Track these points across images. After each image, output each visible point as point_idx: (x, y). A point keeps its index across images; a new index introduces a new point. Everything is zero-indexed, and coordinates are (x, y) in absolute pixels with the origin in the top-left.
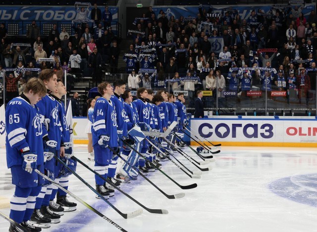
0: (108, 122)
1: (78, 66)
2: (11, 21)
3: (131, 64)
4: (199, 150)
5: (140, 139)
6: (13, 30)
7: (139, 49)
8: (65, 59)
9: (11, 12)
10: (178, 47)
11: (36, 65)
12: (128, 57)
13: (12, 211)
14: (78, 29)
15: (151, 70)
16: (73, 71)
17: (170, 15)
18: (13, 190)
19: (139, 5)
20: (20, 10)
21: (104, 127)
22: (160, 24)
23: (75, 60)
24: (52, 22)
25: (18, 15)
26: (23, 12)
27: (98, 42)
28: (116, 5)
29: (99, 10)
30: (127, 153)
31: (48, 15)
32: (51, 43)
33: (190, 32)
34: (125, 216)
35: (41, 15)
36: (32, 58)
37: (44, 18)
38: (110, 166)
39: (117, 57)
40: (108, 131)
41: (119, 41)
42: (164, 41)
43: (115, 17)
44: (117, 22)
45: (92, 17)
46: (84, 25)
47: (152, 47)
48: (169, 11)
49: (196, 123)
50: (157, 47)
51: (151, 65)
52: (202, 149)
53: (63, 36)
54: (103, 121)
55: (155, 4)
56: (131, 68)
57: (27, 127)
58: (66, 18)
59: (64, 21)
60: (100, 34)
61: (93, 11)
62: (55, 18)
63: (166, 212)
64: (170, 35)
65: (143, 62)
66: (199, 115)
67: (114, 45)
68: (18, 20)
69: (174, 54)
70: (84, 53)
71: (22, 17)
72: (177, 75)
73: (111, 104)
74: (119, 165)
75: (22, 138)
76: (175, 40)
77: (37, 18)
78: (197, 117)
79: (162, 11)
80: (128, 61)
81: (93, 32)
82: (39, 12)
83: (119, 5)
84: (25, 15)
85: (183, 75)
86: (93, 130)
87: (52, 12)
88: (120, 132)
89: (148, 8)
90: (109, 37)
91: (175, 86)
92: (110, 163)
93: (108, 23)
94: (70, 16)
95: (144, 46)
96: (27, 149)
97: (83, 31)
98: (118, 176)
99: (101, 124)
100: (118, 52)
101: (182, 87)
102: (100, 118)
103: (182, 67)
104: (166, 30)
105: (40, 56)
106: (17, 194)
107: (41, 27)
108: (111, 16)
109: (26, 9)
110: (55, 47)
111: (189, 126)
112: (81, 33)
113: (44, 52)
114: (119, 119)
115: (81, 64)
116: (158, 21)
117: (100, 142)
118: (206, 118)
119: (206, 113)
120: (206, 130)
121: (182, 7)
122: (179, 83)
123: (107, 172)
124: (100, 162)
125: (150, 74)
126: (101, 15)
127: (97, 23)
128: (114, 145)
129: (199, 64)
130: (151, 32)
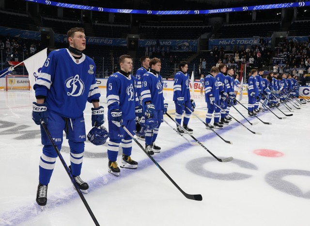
0: (255, 86)
1: (252, 63)
2: (227, 45)
3: (275, 62)
4: (301, 100)
5: (269, 93)
6: (228, 49)
7: (279, 56)
8: (247, 60)
9: (228, 41)
10: (297, 54)
11: (235, 63)
12: (274, 59)
13: (207, 118)
14: (254, 47)
15: (283, 65)
16: (250, 65)
17: (295, 40)
18: (207, 111)
19: (281, 37)
20: (231, 40)
21: (253, 88)
22: (290, 45)
23: (251, 60)
24: (244, 44)
25: (230, 42)
26: (232, 41)
27: (262, 52)
28: (271, 36)
29: (263, 39)
30: (264, 99)
31: (242, 42)
32: (242, 53)
33: (303, 48)
34: (252, 124)
35: (240, 42)
36: (234, 60)
37: (241, 43)
38: (255, 104)
39: (269, 59)
40: (255, 90)
41: (271, 52)
42: (291, 52)
43: (270, 42)
44: (270, 44)
45: (260, 42)
46: (256, 46)
47: (284, 55)
48: (294, 39)
49: (302, 88)
50: (287, 55)
51: (284, 63)
52: (302, 100)
53: (247, 50)
54: (253, 86)
55: (288, 36)
56: (275, 63)
57: (212, 87)
58: (249, 43)
59: (248, 44)
60: (263, 49)
61: (261, 40)
62: (245, 43)
63: (271, 124)
64: (294, 49)
65: (280, 61)
66: (304, 84)
67: (269, 53)
68: (230, 44)
69: (295, 58)
70: (255, 57)
71: (232, 43)
72: (295, 67)
73: (255, 78)
74: (260, 104)
75: (210, 90)
76: (296, 52)
77: (238, 43)
78: (302, 86)
79: (291, 39)
80: (274, 61)
81: (260, 48)
82: (238, 41)
83: (272, 37)
84: (233, 42)
85: (298, 67)
86: (248, 90)
87: (244, 41)
88: (259, 90)
89: (285, 38)
90: (266, 50)
91: (294, 72)
92: (255, 103)
93: (267, 44)
94: (251, 42)
95: (281, 54)
96: (211, 95)
97: (256, 48)
98: (260, 109)
99: (251, 87)
100: (270, 57)
101: (298, 72)
102: (251, 84)
103: (298, 63)
104: (292, 47)
105: (237, 59)
106: (209, 112)
107: (239, 47)
108: (268, 41)
109: (233, 40)
110: (243, 55)
111: (298, 90)
112: (255, 49)
113: (238, 57)
114: (260, 86)
115: (254, 62)
116: (289, 43)
117: (251, 95)
118: (307, 86)
119: (307, 84)
120: (306, 92)
121: (301, 37)
122: (296, 70)
123: (254, 106)
124: (250, 102)
125: (283, 66)
126: (264, 41)
127: (262, 45)
128: (257, 95)
129: (306, 62)
130: (285, 47)
